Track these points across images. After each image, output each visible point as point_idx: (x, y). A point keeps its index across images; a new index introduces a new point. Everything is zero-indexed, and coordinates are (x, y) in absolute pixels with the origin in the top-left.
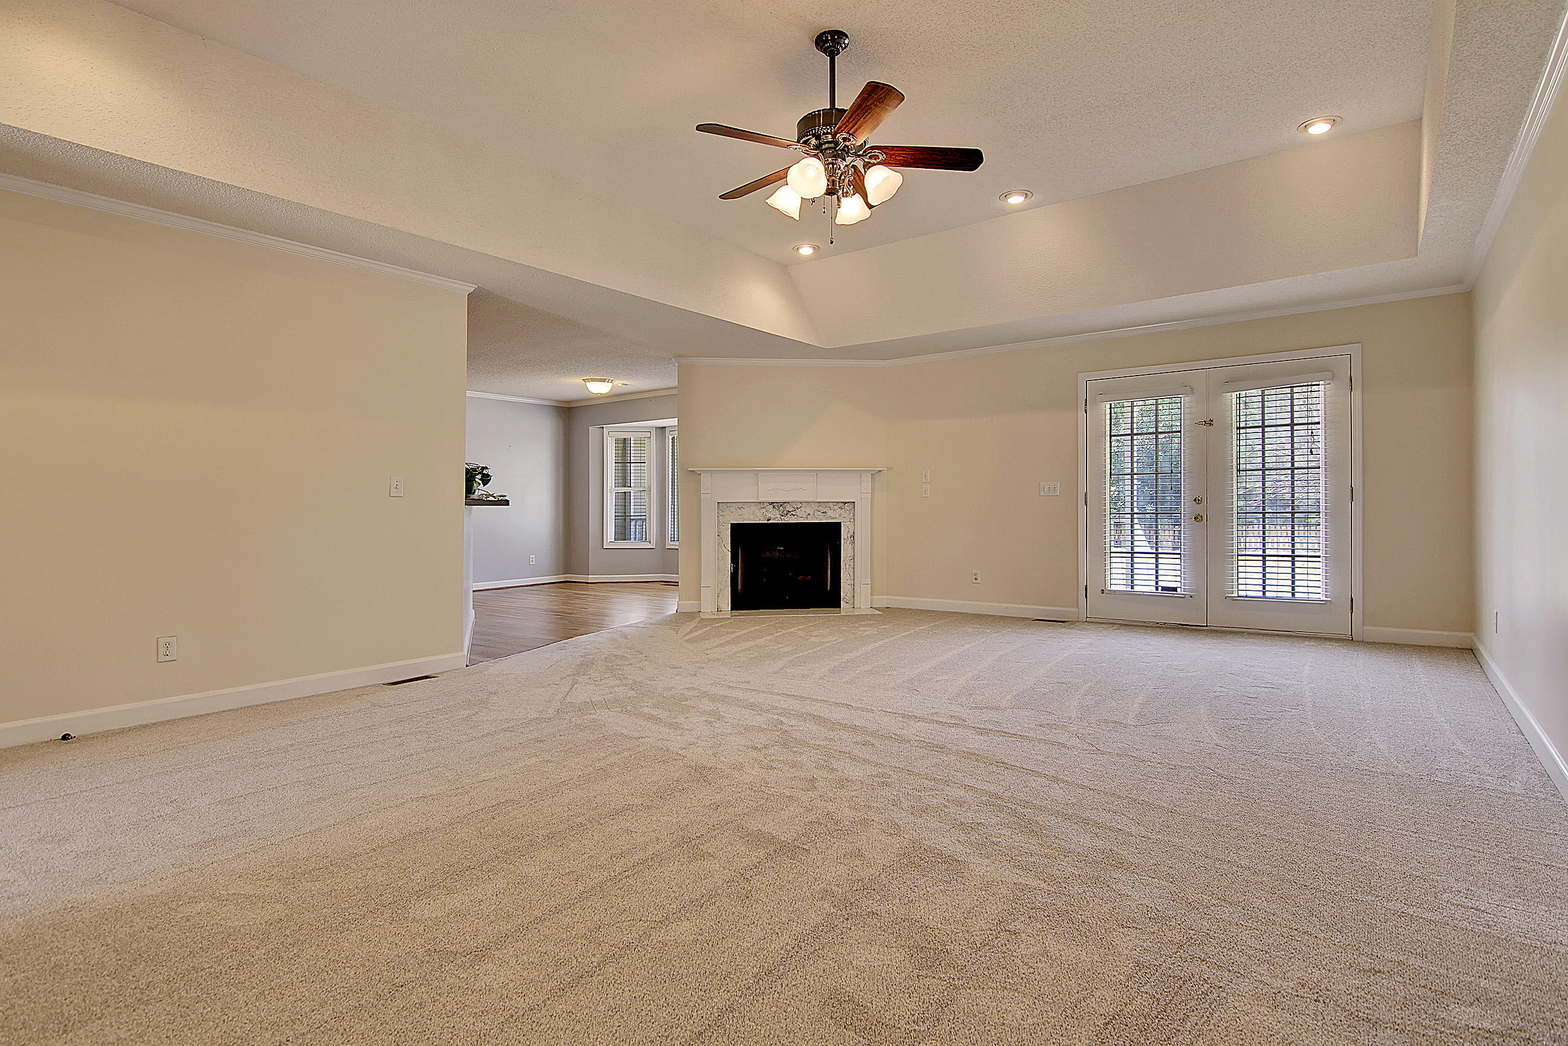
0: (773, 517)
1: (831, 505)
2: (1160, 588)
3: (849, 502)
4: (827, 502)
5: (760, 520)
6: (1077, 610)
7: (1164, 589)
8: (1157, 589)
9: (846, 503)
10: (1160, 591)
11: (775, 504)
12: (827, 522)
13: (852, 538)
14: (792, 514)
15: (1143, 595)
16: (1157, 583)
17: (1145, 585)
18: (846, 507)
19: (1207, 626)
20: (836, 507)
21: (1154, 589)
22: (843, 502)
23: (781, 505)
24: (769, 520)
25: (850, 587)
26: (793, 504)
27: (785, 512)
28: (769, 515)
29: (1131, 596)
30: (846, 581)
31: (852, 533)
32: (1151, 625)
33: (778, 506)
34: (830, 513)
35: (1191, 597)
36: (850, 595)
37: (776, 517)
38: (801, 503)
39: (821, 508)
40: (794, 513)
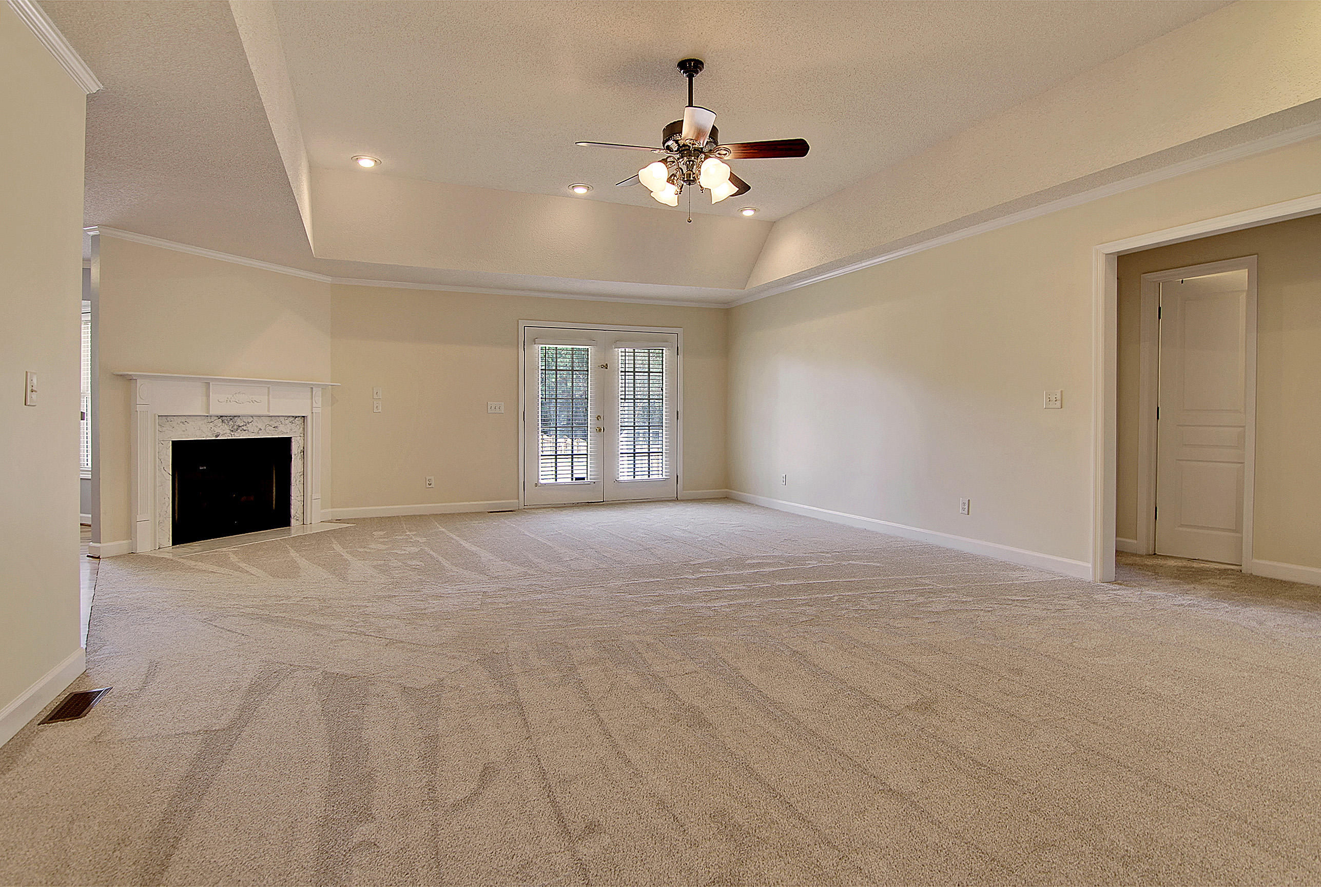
0: (222, 433)
1: (282, 419)
2: (574, 479)
3: (299, 417)
4: (279, 416)
5: (207, 436)
6: (517, 501)
7: (577, 479)
8: (572, 479)
9: (296, 417)
10: (574, 481)
11: (224, 418)
12: (279, 438)
13: (302, 453)
14: (243, 429)
15: (565, 485)
16: (572, 476)
17: (565, 478)
18: (297, 422)
19: (603, 501)
20: (287, 422)
21: (570, 480)
22: (293, 417)
23: (231, 419)
24: (217, 436)
25: (300, 503)
26: (244, 418)
27: (235, 427)
28: (217, 430)
29: (556, 486)
30: (296, 498)
31: (302, 448)
32: (569, 505)
33: (227, 420)
34: (281, 428)
35: (594, 483)
36: (300, 511)
37: (225, 433)
38: (252, 416)
39: (272, 422)
40: (245, 428)
